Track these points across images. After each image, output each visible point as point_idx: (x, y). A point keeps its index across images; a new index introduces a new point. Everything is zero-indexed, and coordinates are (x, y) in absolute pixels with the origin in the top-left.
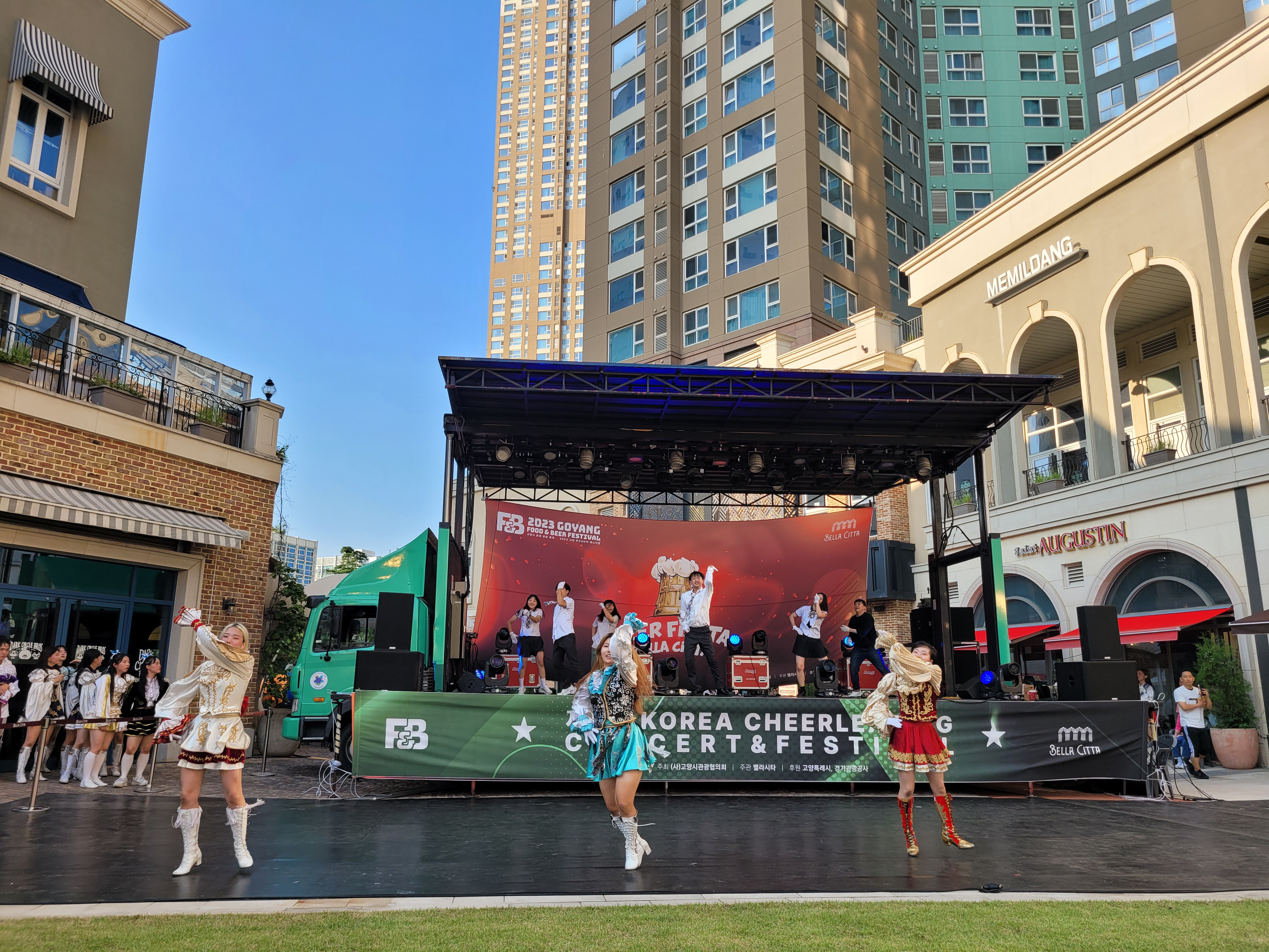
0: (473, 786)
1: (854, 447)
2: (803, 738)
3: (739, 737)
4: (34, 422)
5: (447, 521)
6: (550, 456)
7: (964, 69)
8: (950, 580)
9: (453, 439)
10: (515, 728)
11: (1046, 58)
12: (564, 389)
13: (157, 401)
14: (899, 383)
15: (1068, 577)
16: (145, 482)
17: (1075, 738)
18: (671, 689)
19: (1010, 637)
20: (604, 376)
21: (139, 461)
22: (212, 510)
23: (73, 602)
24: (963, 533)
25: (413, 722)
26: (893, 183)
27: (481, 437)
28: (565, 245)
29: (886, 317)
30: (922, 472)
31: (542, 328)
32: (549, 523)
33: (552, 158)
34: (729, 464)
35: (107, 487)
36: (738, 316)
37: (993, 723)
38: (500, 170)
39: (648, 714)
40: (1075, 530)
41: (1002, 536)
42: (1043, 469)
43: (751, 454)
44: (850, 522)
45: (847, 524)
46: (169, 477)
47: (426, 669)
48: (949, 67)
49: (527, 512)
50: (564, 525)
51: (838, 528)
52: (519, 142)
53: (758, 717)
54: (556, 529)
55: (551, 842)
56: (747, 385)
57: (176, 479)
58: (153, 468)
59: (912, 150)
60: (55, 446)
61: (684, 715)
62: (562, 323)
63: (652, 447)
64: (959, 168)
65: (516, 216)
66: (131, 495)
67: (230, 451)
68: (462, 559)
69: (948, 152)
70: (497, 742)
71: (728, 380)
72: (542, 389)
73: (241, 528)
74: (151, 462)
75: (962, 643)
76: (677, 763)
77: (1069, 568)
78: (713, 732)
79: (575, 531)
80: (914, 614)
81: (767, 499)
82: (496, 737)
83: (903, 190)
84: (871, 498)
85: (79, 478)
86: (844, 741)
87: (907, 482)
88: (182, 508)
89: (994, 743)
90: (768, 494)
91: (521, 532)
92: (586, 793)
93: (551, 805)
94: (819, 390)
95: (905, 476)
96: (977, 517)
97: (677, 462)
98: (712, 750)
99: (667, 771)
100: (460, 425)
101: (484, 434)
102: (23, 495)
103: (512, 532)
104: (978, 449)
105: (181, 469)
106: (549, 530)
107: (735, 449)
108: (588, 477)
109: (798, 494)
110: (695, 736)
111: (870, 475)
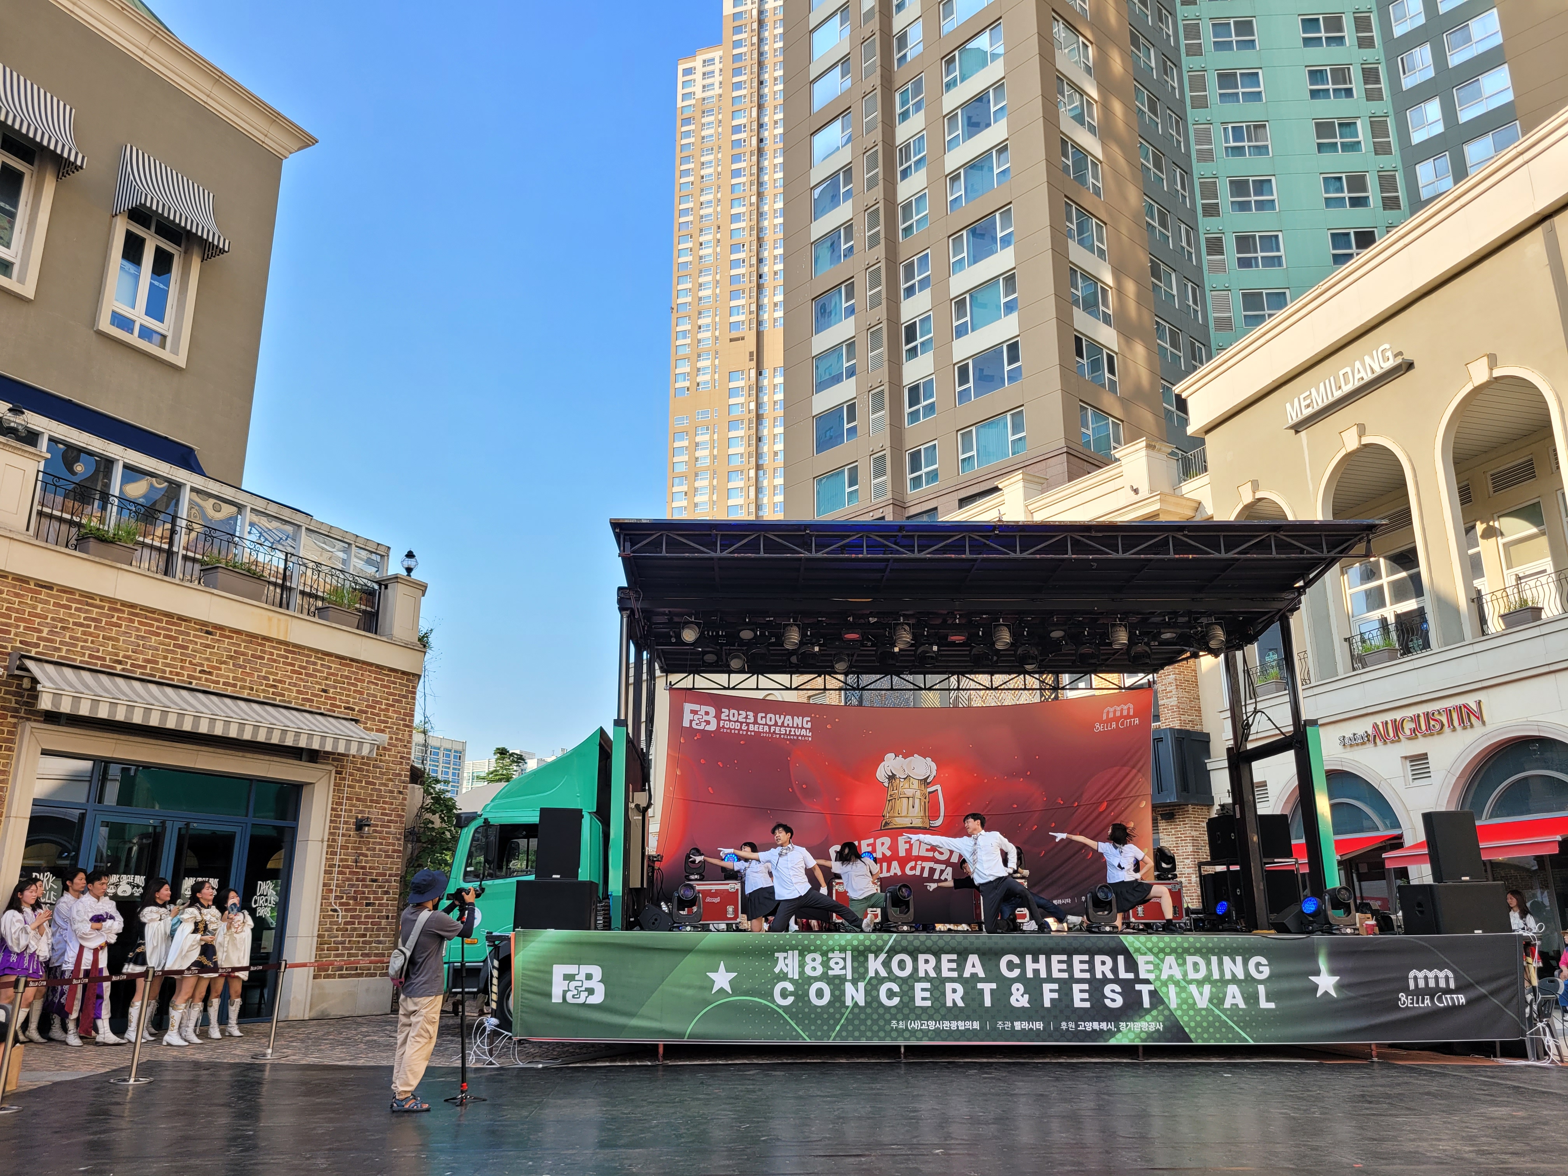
0: (661, 1050)
1: (1125, 615)
2: (1076, 987)
3: (994, 986)
4: (138, 611)
5: (623, 717)
6: (747, 635)
7: (1246, 144)
8: (1255, 780)
9: (628, 617)
10: (711, 975)
11: (1348, 126)
12: (762, 554)
13: (280, 581)
14: (1179, 535)
15: (1410, 773)
16: (266, 678)
17: (1432, 984)
18: (904, 924)
19: (1337, 853)
20: (811, 536)
21: (259, 653)
22: (343, 710)
23: (181, 825)
24: (1269, 719)
25: (586, 969)
26: (1162, 285)
27: (664, 614)
28: (759, 373)
29: (1159, 450)
30: (1213, 644)
31: (733, 475)
32: (747, 715)
33: (741, 271)
34: (968, 639)
35: (221, 686)
36: (974, 453)
37: (1323, 964)
38: (680, 287)
39: (876, 957)
40: (1416, 713)
41: (1320, 722)
42: (1371, 636)
43: (996, 626)
44: (1125, 707)
45: (1122, 710)
46: (293, 671)
47: (600, 902)
48: (1227, 141)
49: (719, 702)
50: (765, 717)
51: (1111, 715)
52: (701, 253)
53: (1016, 960)
54: (755, 722)
55: (758, 1122)
56: (987, 542)
57: (301, 674)
58: (275, 661)
59: (1184, 244)
60: (161, 638)
61: (922, 958)
62: (758, 467)
63: (872, 620)
64: (1244, 263)
65: (699, 341)
66: (249, 694)
67: (364, 639)
68: (642, 765)
69: (1230, 244)
70: (690, 992)
71: (964, 537)
72: (736, 555)
73: (378, 731)
74: (272, 654)
75: (1276, 860)
76: (916, 1019)
77: (1411, 761)
78: (960, 979)
79: (780, 724)
80: (1211, 823)
81: (1018, 681)
82: (689, 987)
83: (1175, 292)
84: (1150, 677)
85: (189, 676)
86: (1128, 989)
87: (1195, 656)
88: (307, 708)
89: (1326, 993)
90: (1019, 674)
91: (712, 727)
92: (801, 1059)
93: (757, 1074)
94: (1078, 546)
95: (1192, 649)
96: (1287, 698)
97: (904, 638)
98: (960, 1004)
99: (904, 1031)
100: (637, 600)
101: (667, 610)
102: (125, 698)
103: (701, 728)
104: (1284, 613)
105: (307, 662)
106: (748, 724)
107: (976, 621)
108: (794, 659)
109: (1057, 673)
110: (938, 985)
111: (1147, 649)
